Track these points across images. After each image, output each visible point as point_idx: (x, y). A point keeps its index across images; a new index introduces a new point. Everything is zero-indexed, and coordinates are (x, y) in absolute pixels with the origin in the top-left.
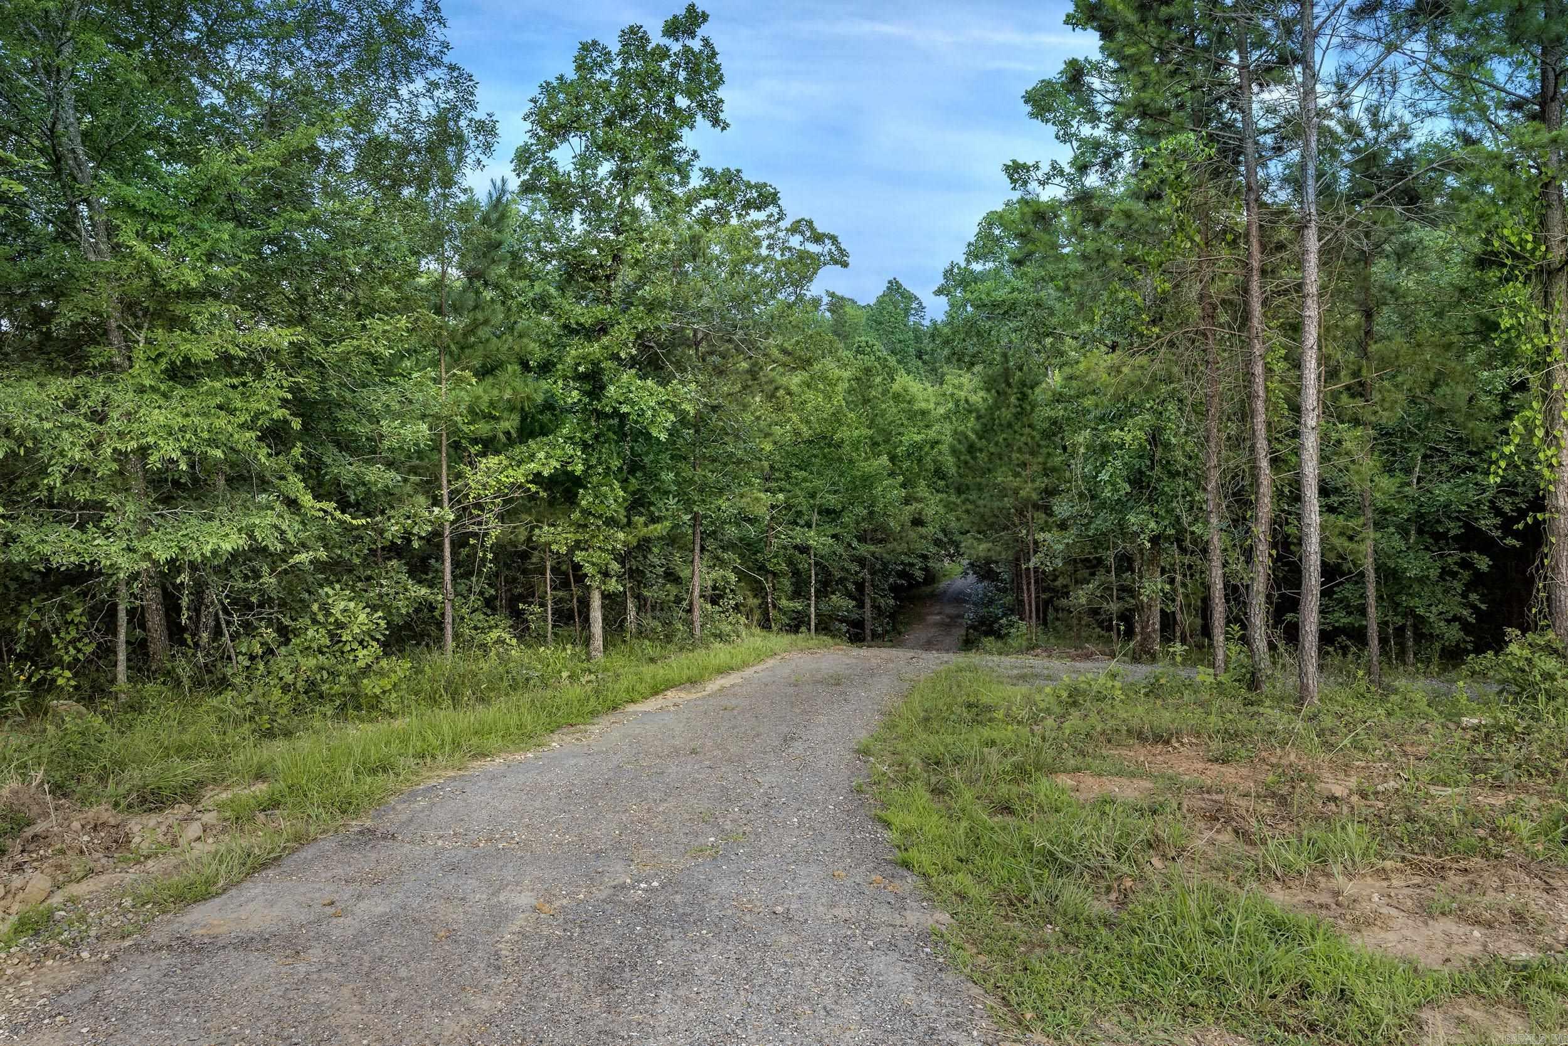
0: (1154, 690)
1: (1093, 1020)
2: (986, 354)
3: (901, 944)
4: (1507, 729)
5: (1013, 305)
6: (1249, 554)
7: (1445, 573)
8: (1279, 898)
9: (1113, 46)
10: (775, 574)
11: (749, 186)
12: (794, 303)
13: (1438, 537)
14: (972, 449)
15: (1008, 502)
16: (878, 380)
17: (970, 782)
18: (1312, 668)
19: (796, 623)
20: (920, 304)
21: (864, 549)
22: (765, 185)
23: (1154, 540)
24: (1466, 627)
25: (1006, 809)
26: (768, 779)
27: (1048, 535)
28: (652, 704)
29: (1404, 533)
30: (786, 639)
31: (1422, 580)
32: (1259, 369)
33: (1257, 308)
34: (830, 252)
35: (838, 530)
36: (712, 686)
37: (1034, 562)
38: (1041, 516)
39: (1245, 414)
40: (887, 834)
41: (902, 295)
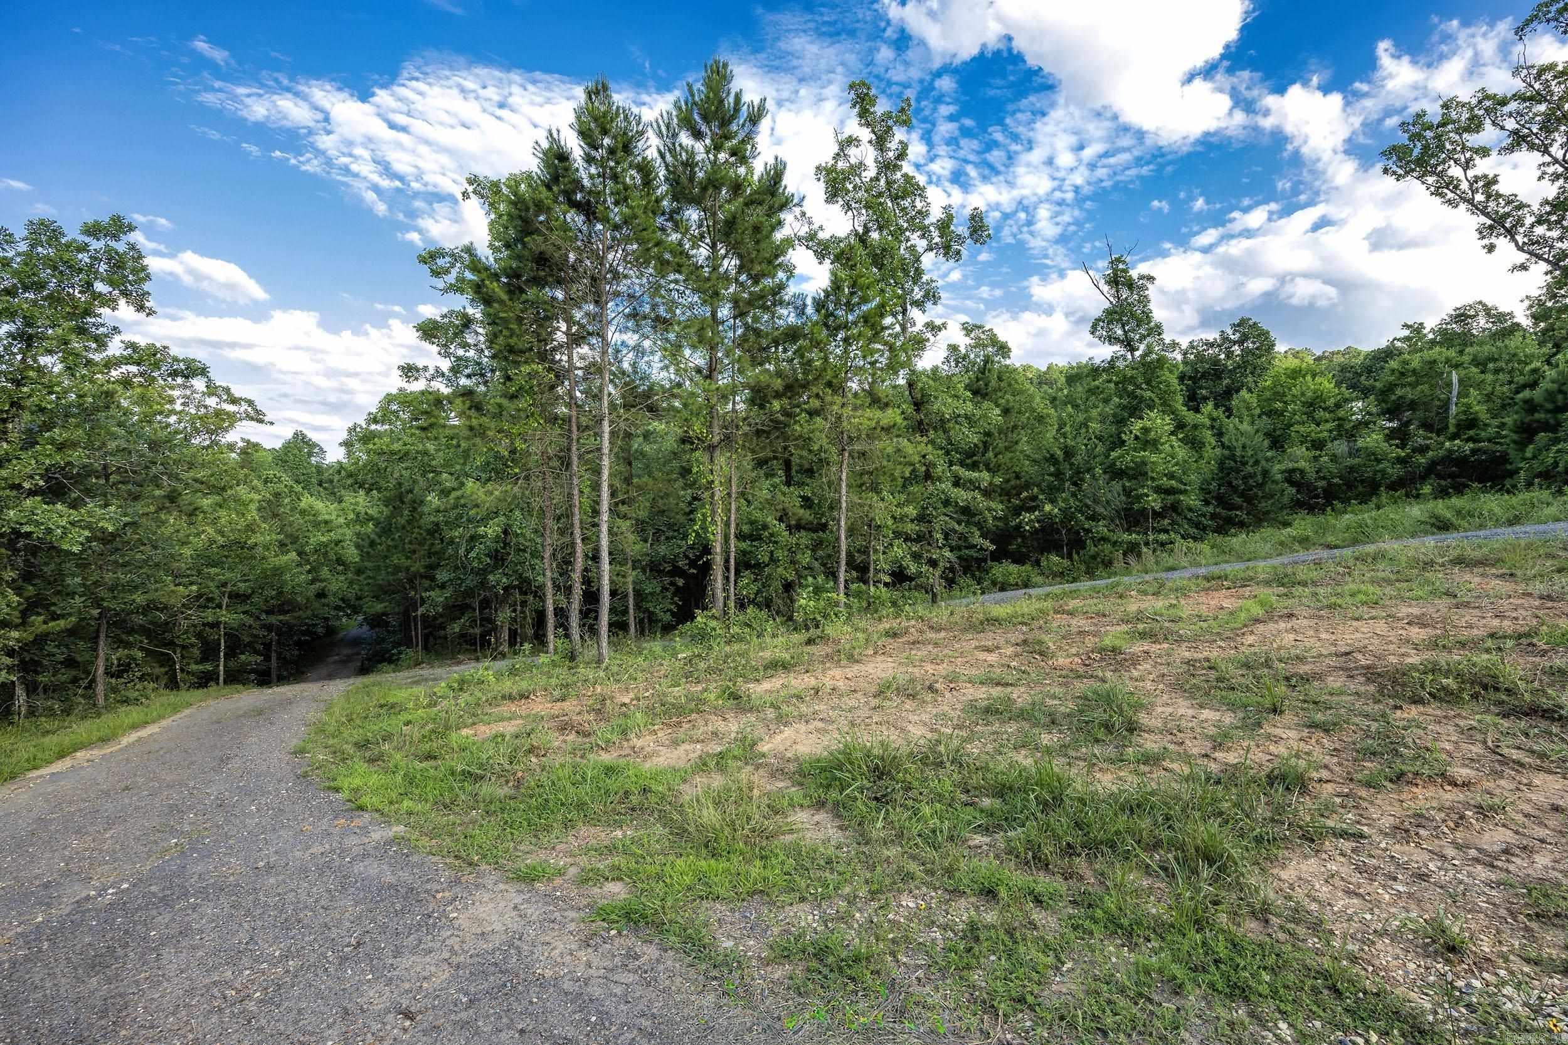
0: (513, 672)
1: (515, 848)
2: (383, 484)
3: (372, 852)
4: (699, 656)
5: (407, 454)
6: (569, 590)
7: (664, 589)
8: (606, 758)
9: (491, 311)
10: (183, 647)
11: (176, 359)
12: (208, 447)
13: (660, 572)
14: (372, 544)
15: (401, 575)
16: (287, 501)
17: (398, 749)
18: (605, 644)
19: (205, 681)
20: (321, 449)
21: (273, 619)
22: (194, 360)
23: (505, 589)
24: (673, 614)
25: (430, 757)
26: (213, 790)
27: (432, 593)
28: (58, 766)
29: (644, 571)
30: (199, 693)
31: (652, 594)
32: (576, 492)
33: (575, 459)
34: (246, 411)
35: (247, 608)
36: (125, 741)
37: (421, 611)
38: (427, 583)
39: (569, 515)
40: (339, 796)
41: (307, 443)
